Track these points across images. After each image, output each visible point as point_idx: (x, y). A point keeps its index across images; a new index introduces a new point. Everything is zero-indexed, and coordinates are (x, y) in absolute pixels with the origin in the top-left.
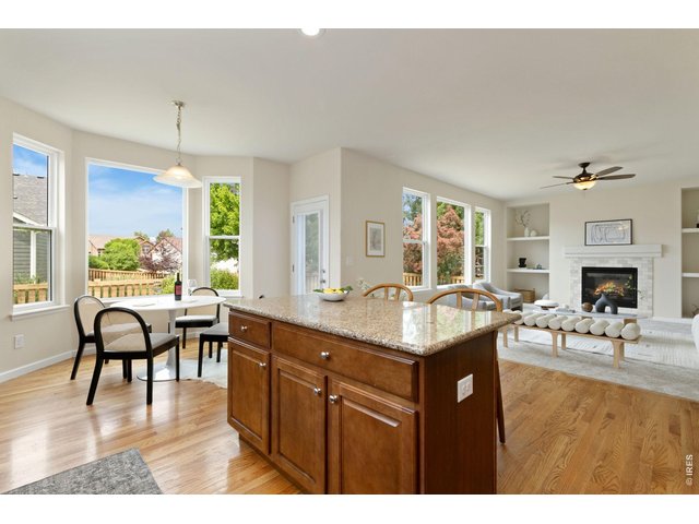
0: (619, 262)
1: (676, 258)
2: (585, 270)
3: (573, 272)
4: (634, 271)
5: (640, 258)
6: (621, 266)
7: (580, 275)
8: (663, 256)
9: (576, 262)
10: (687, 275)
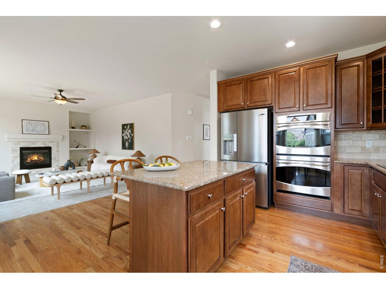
0: (42, 144)
1: (67, 142)
2: (22, 149)
3: (14, 151)
4: (49, 149)
5: (53, 142)
6: (43, 146)
7: (19, 152)
8: (63, 141)
9: (15, 144)
10: (72, 149)
